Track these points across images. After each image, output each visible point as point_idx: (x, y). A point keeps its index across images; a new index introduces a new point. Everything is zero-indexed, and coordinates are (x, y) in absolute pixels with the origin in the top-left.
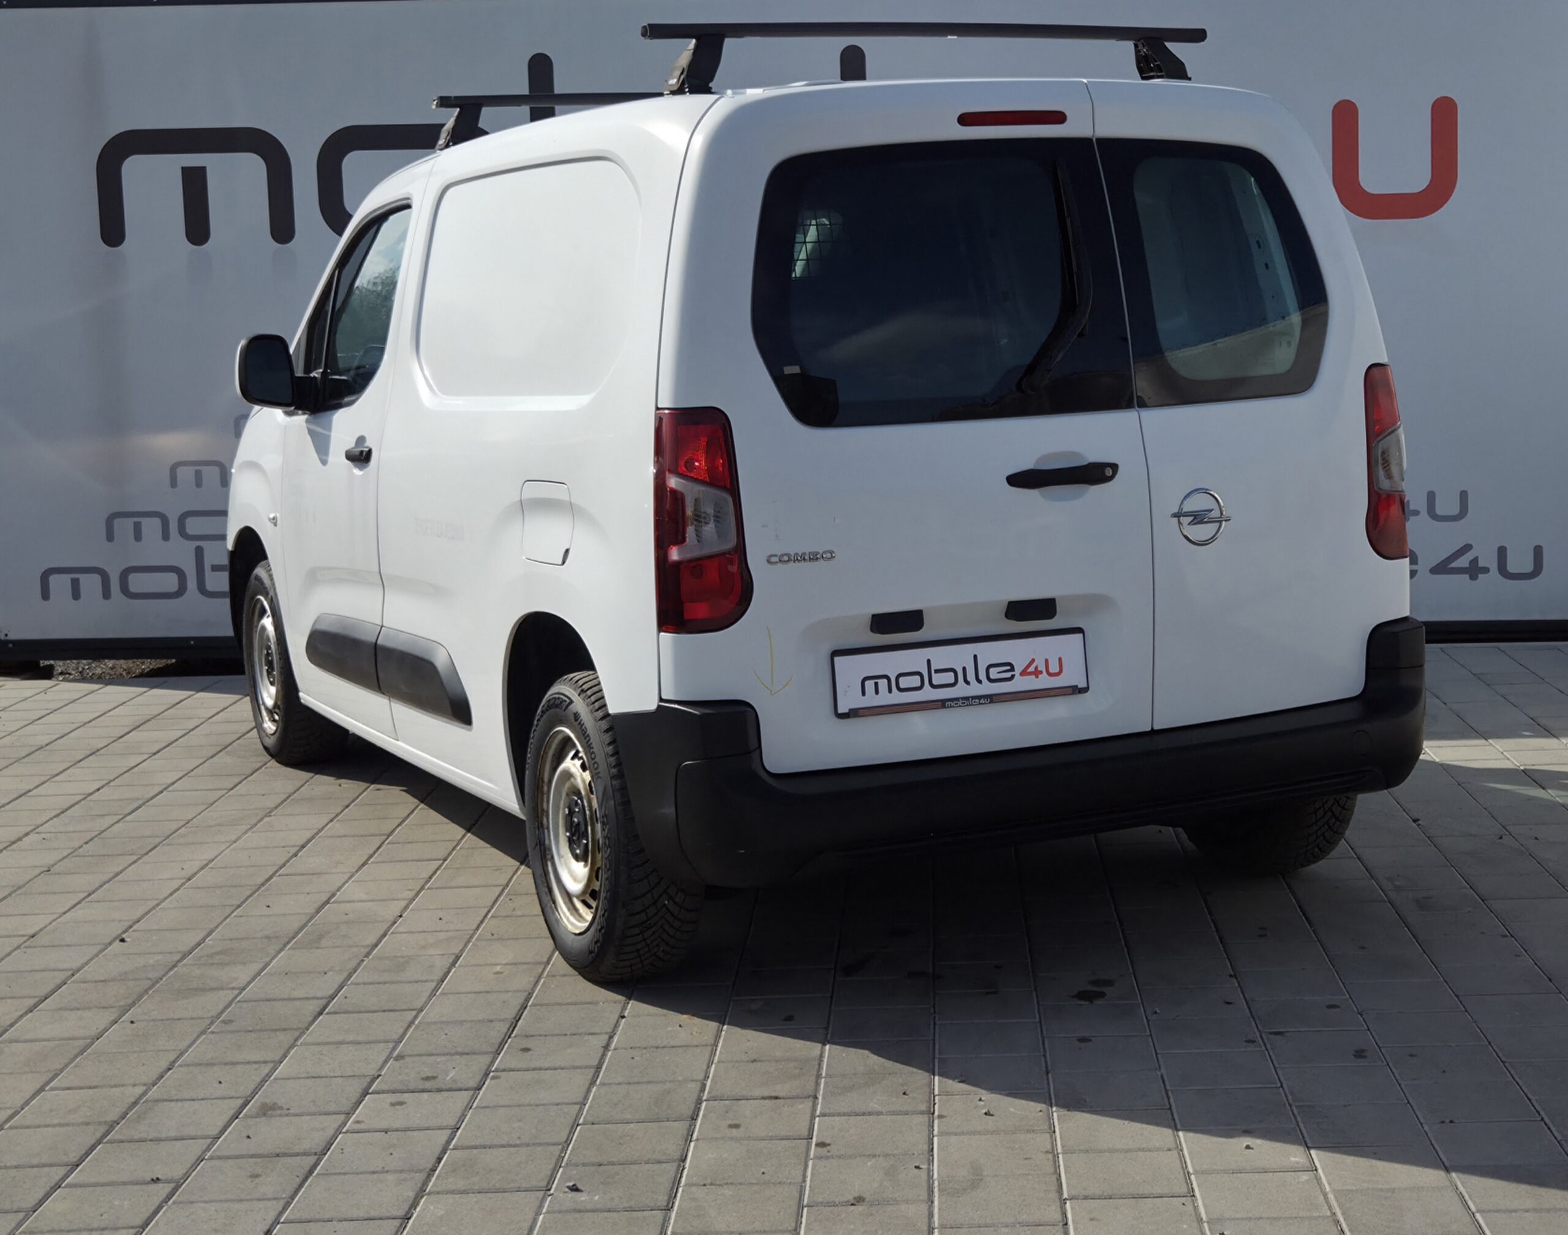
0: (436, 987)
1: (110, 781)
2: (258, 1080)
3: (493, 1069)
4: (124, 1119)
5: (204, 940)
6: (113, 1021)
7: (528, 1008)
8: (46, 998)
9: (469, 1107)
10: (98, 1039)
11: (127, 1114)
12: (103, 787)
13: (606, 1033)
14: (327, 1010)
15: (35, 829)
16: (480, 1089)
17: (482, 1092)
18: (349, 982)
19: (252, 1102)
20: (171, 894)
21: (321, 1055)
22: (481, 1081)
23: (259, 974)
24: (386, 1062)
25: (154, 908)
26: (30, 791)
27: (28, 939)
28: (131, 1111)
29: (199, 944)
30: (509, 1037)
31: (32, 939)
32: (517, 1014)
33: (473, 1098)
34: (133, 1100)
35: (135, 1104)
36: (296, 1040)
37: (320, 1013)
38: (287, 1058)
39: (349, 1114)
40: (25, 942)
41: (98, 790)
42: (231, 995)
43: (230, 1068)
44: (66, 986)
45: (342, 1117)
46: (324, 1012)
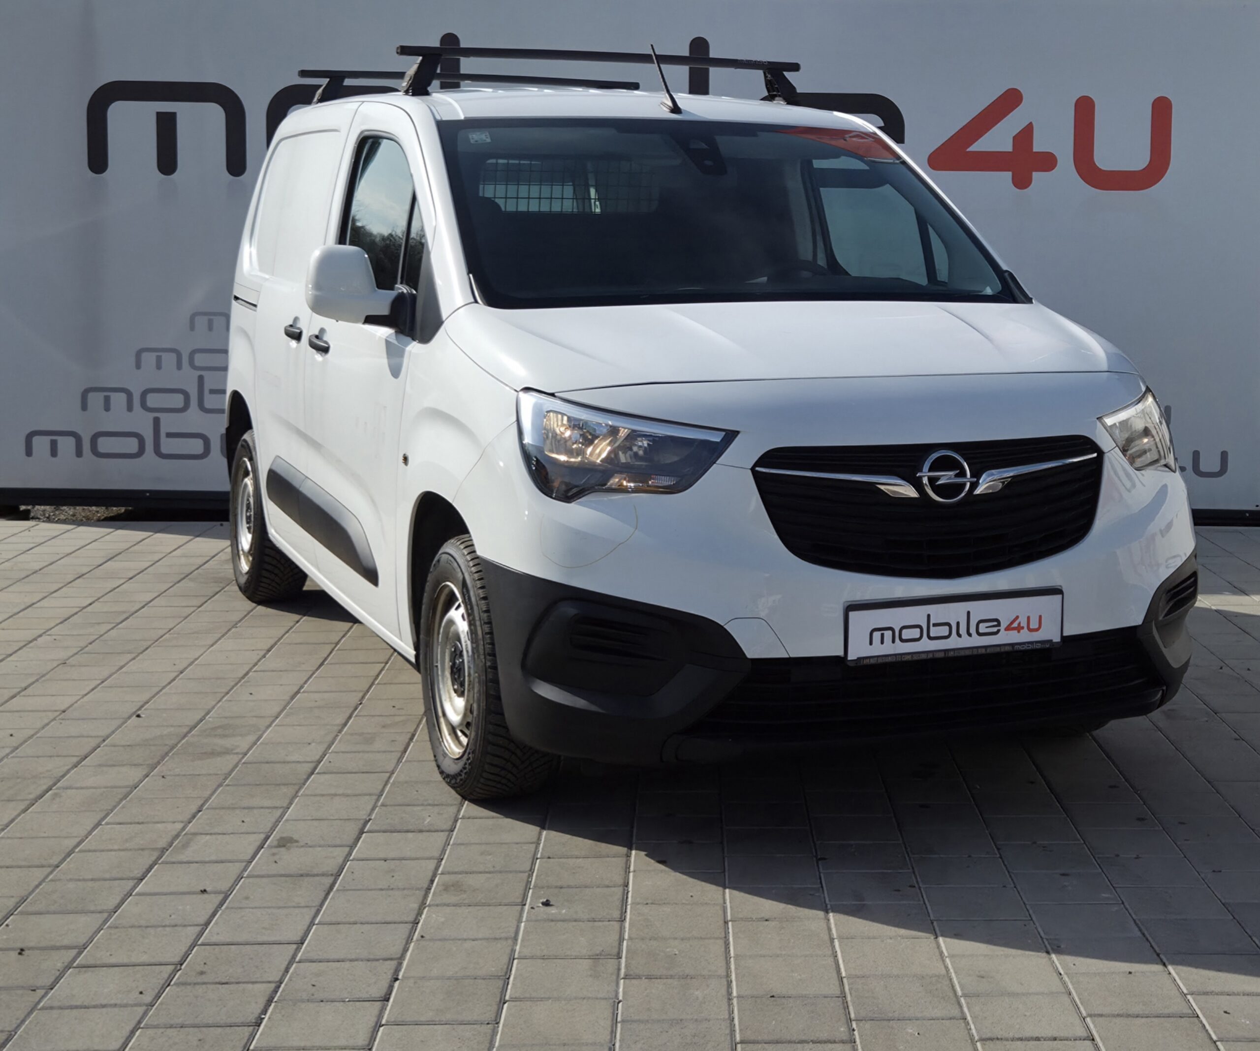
0: (401, 757)
1: (99, 599)
2: (273, 820)
3: (460, 816)
4: (171, 847)
5: (204, 717)
6: (145, 775)
8: (86, 757)
9: (447, 843)
10: (136, 788)
11: (173, 843)
12: (94, 602)
14: (317, 771)
15: (45, 632)
16: (452, 831)
17: (455, 833)
18: (330, 751)
19: (272, 836)
20: (170, 683)
21: (320, 803)
22: (452, 826)
23: (255, 743)
24: (373, 809)
25: (158, 693)
26: (33, 604)
27: (61, 714)
28: (176, 841)
29: (201, 720)
31: (64, 714)
33: (449, 838)
34: (175, 833)
35: (177, 836)
36: (297, 792)
37: (312, 773)
38: (293, 806)
39: (352, 847)
40: (58, 716)
41: (90, 604)
42: (236, 758)
43: (249, 812)
44: (99, 749)
45: (347, 849)
46: (315, 773)
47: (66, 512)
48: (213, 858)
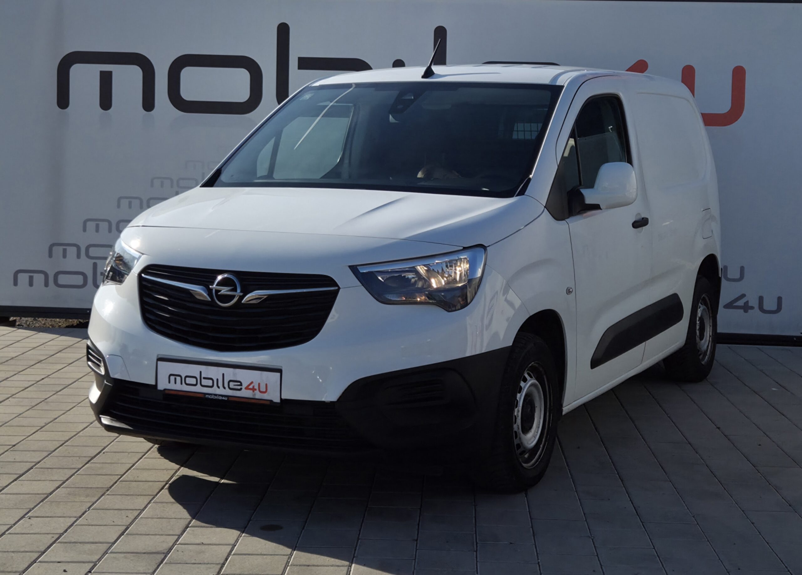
42: (116, 478)
45: (177, 537)
47: (40, 322)
48: (91, 540)
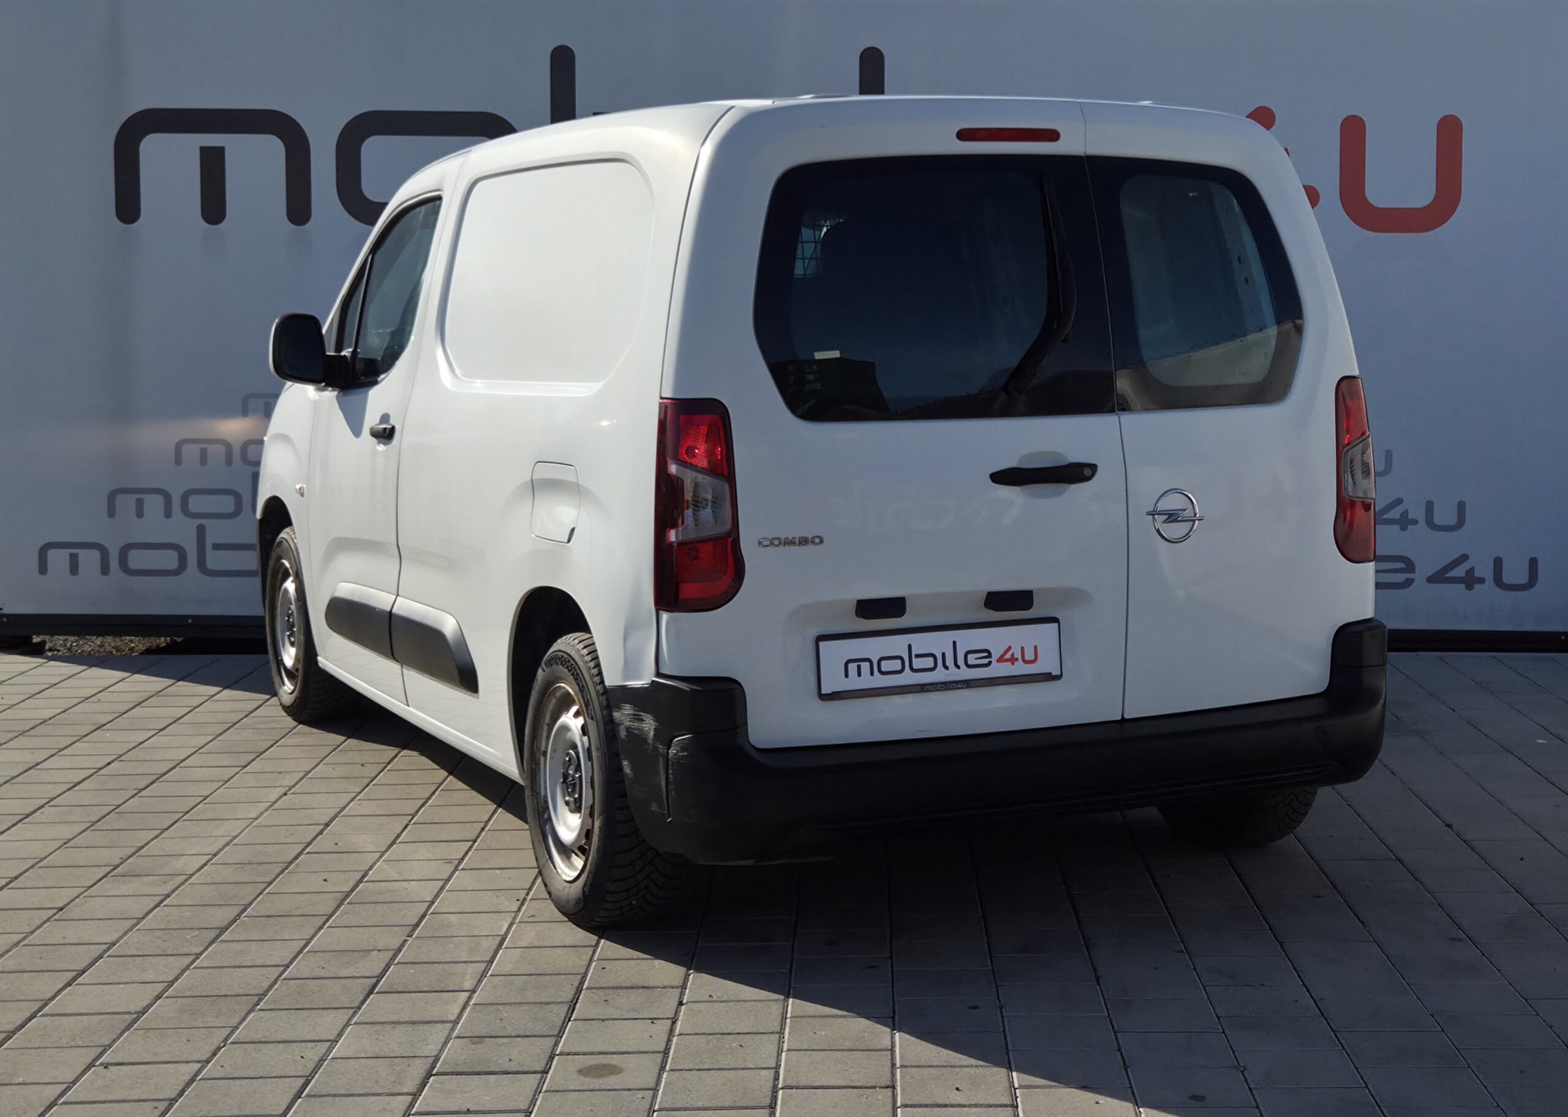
0: (485, 970)
1: (119, 757)
2: (316, 1058)
3: (557, 1052)
4: (181, 1096)
5: (239, 915)
6: (157, 996)
7: (583, 991)
8: (84, 972)
9: (538, 1090)
10: (143, 1014)
11: (185, 1091)
12: (113, 761)
13: (667, 1019)
14: (377, 989)
15: (48, 802)
16: (547, 1073)
17: (549, 1076)
18: (396, 962)
19: (313, 1081)
20: (199, 870)
21: (378, 1034)
22: (547, 1064)
24: (445, 1043)
26: (38, 764)
27: (57, 913)
28: (188, 1088)
29: (234, 921)
30: (569, 1020)
31: (61, 913)
32: (574, 998)
33: (542, 1082)
34: (187, 1078)
35: (192, 1080)
36: (350, 1019)
37: (371, 992)
38: (343, 1038)
39: (415, 1095)
40: (55, 915)
41: (109, 764)
43: (286, 1047)
44: (101, 960)
46: (375, 992)
